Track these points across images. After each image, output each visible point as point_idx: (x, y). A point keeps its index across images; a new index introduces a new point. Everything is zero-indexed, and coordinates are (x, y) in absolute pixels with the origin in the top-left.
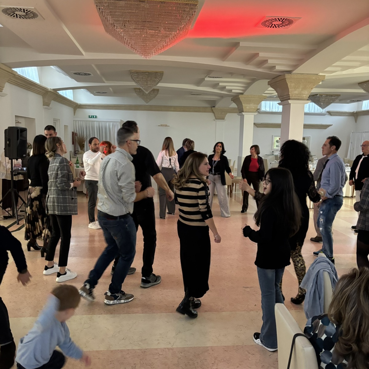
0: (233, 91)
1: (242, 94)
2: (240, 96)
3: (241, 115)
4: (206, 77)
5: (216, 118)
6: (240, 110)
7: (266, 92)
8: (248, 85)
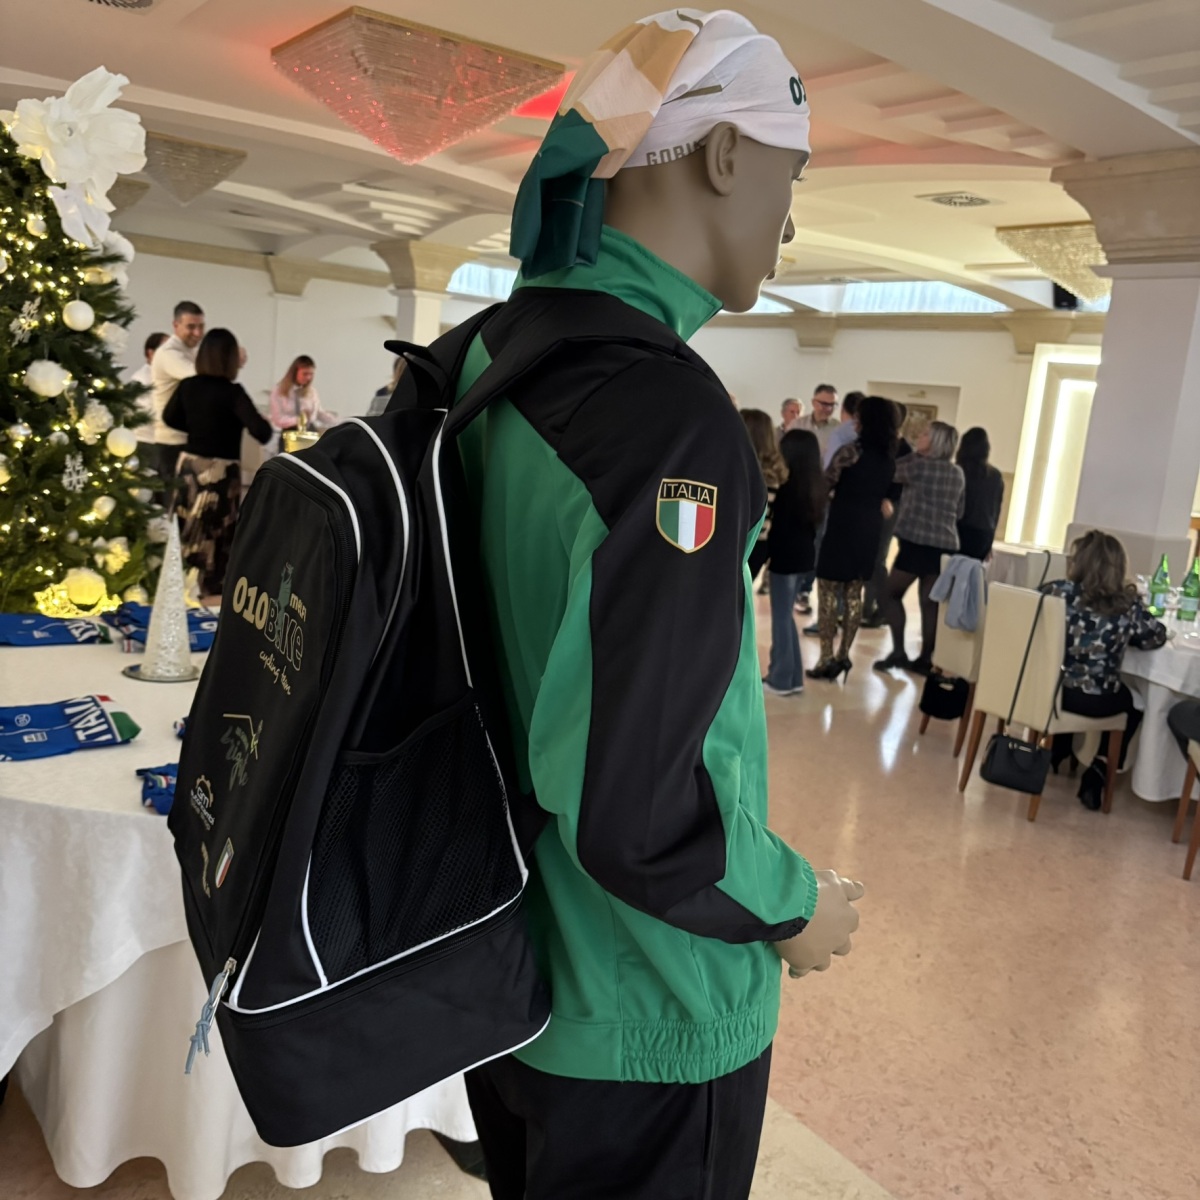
0: (398, 227)
1: (416, 237)
2: (413, 244)
3: (400, 296)
4: (348, 182)
5: (278, 289)
6: (404, 282)
7: (484, 242)
8: (445, 219)
